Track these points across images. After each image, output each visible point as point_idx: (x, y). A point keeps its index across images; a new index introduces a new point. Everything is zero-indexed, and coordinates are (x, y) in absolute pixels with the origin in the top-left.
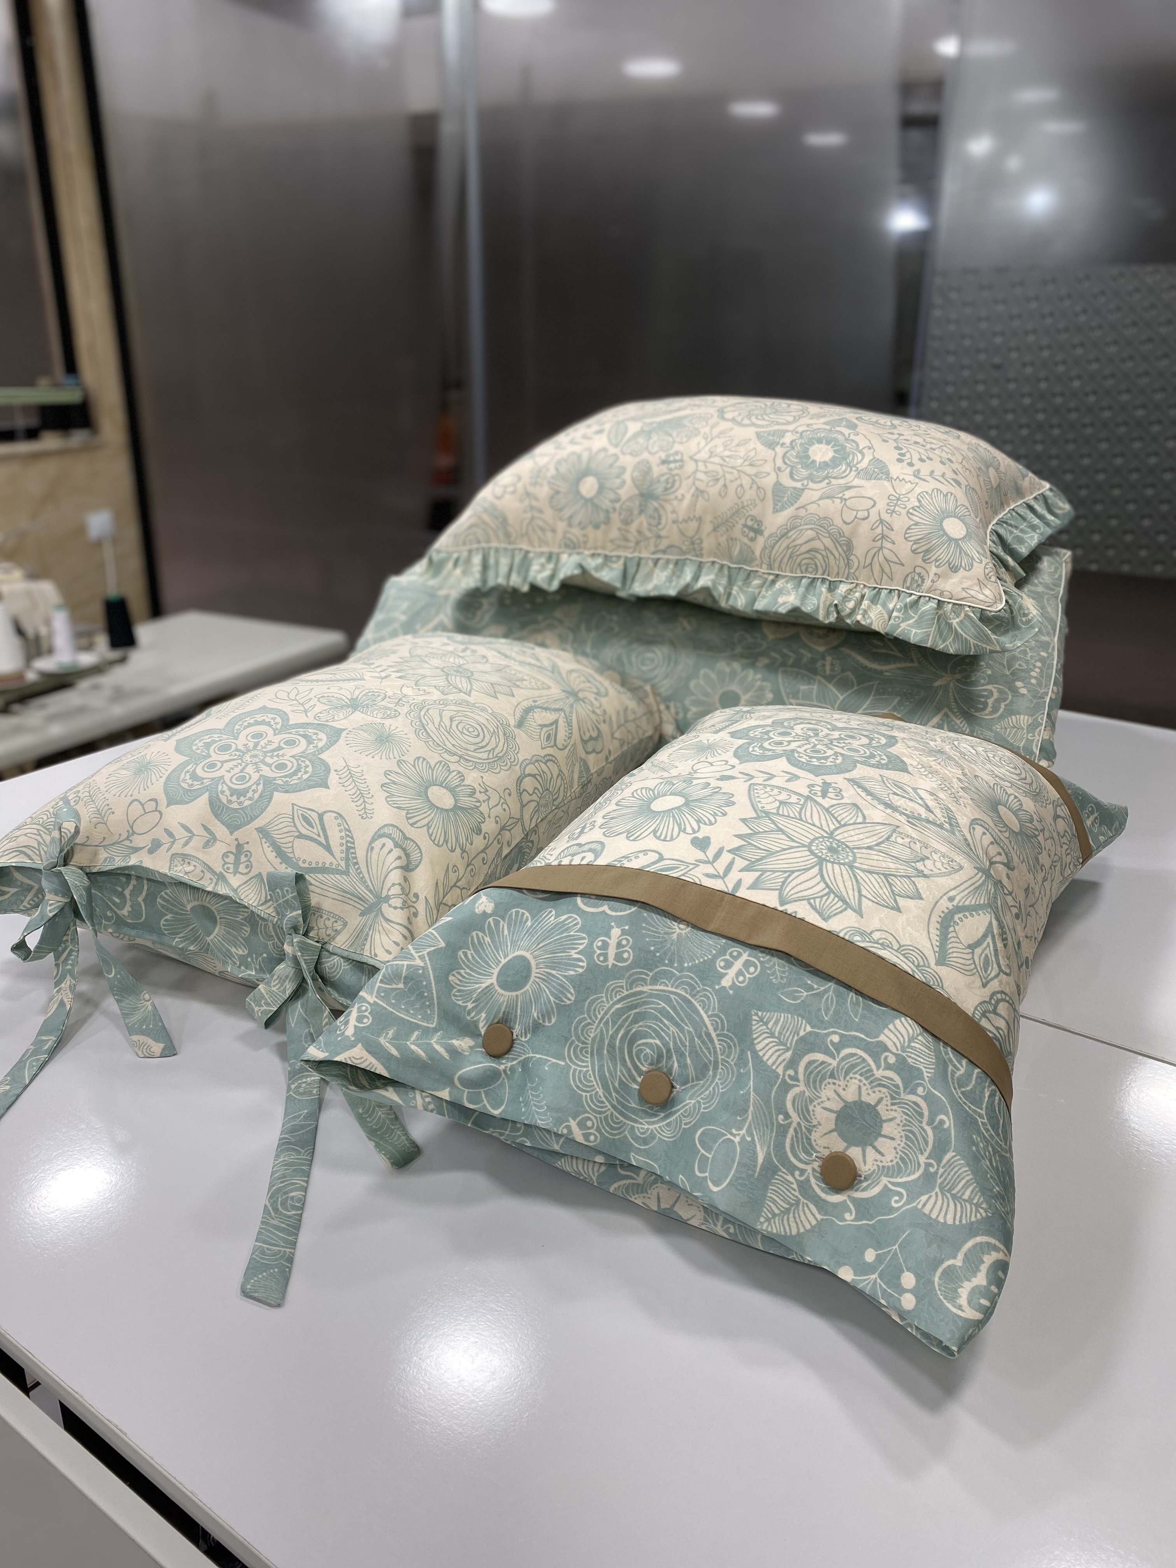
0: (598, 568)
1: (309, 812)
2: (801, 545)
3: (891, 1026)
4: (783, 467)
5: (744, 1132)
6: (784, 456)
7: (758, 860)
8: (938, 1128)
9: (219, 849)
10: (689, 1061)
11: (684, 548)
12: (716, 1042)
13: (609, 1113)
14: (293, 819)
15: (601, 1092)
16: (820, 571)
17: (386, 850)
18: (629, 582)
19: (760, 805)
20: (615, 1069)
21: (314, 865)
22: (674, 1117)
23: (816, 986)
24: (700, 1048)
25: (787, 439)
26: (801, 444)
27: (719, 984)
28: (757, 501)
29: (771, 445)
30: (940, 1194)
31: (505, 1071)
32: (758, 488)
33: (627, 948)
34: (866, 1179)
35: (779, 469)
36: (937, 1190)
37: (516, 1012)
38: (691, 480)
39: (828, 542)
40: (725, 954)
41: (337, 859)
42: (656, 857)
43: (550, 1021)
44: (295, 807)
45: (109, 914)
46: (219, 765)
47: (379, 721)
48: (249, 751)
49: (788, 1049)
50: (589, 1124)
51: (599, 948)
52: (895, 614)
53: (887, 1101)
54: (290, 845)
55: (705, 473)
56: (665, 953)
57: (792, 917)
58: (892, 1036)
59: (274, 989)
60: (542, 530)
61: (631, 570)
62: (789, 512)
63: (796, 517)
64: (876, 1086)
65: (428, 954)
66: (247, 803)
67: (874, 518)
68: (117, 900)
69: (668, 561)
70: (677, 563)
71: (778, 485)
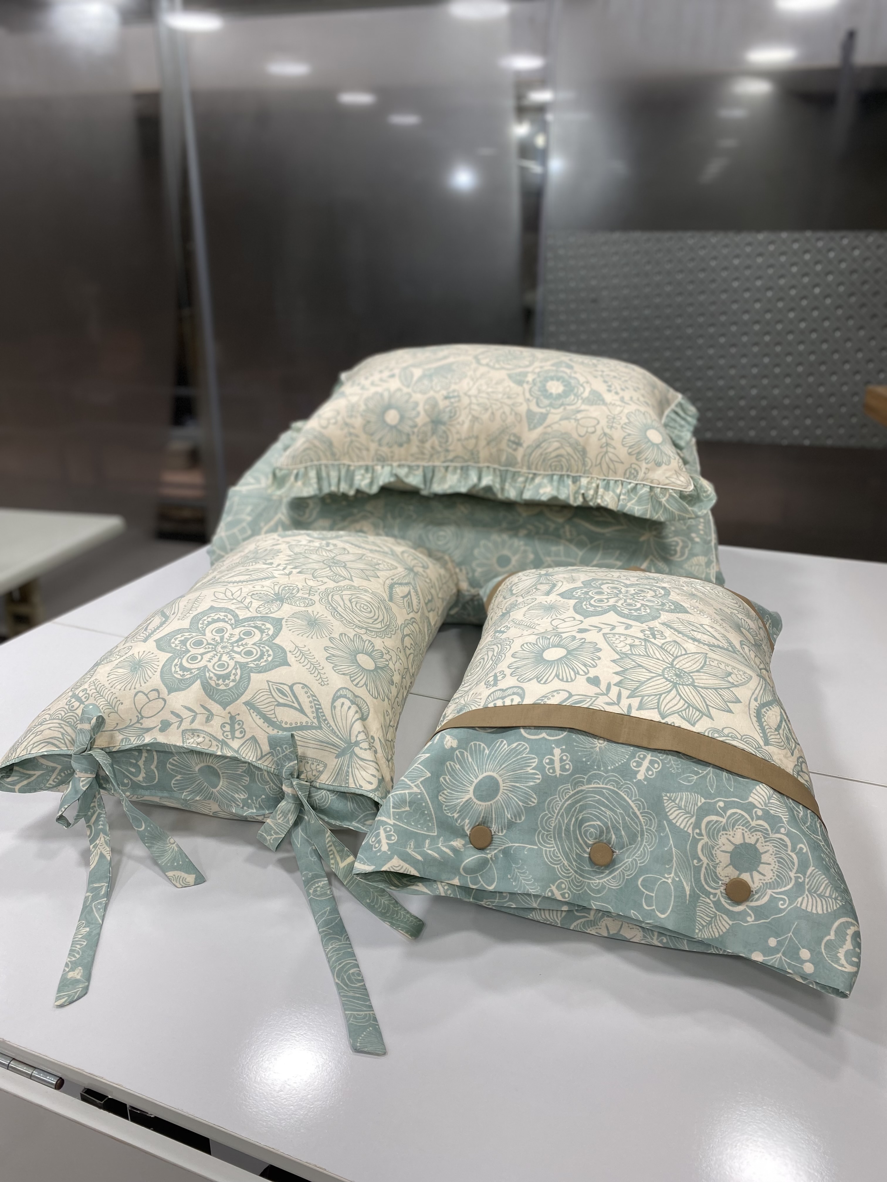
0: (407, 476)
1: (282, 686)
2: (551, 453)
3: (754, 791)
4: (531, 398)
5: (672, 875)
6: (530, 391)
7: (636, 689)
8: (799, 853)
9: (217, 722)
10: (623, 833)
11: (466, 458)
12: (641, 818)
13: (573, 876)
14: (271, 692)
15: (566, 863)
16: (565, 469)
17: (345, 707)
18: (428, 484)
19: (618, 649)
20: (572, 845)
21: (294, 725)
22: (618, 872)
23: (700, 771)
24: (630, 823)
25: (530, 378)
26: (541, 382)
27: (636, 778)
28: (516, 423)
29: (520, 383)
30: (809, 895)
31: (491, 858)
32: (516, 414)
33: (567, 762)
34: (757, 893)
35: (528, 400)
36: (807, 892)
37: (492, 815)
38: (467, 411)
39: (570, 450)
40: (635, 757)
41: (310, 718)
42: (566, 695)
43: (520, 819)
44: (270, 684)
45: (126, 781)
46: (199, 657)
47: (304, 609)
48: (218, 643)
49: (692, 816)
50: (563, 886)
51: (547, 764)
52: (622, 497)
53: (762, 840)
54: (273, 712)
55: (478, 405)
56: (593, 762)
57: (672, 727)
58: (756, 797)
59: (279, 821)
60: (360, 449)
61: (429, 475)
62: (539, 430)
63: (545, 433)
64: (753, 832)
65: (421, 782)
66: (232, 684)
67: (599, 432)
68: (133, 770)
69: (455, 468)
70: (462, 468)
71: (529, 411)
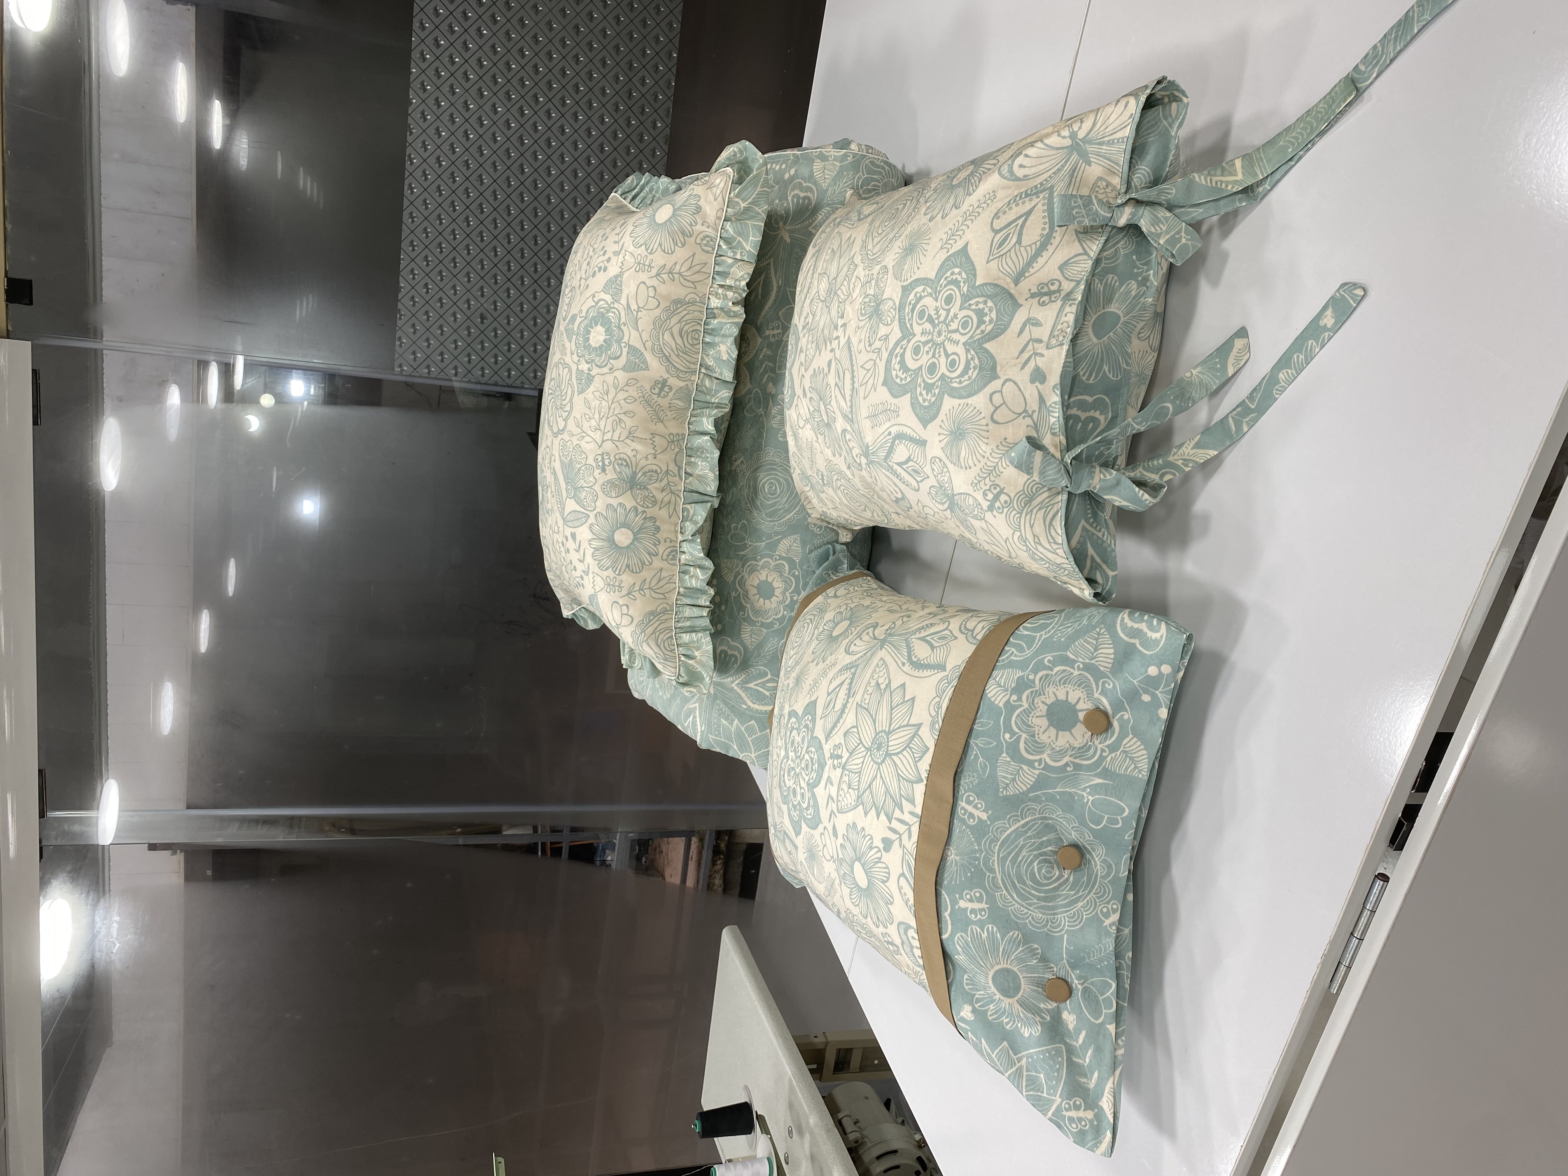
0: (695, 522)
2: (676, 344)
4: (609, 366)
6: (600, 367)
11: (677, 450)
16: (698, 327)
18: (706, 498)
25: (584, 367)
26: (589, 355)
28: (639, 385)
29: (590, 379)
32: (627, 385)
35: (611, 369)
38: (620, 445)
39: (675, 320)
52: (738, 257)
55: (613, 432)
60: (660, 580)
61: (696, 497)
62: (648, 357)
63: (653, 350)
67: (654, 282)
69: (689, 463)
70: (689, 455)
71: (624, 369)
